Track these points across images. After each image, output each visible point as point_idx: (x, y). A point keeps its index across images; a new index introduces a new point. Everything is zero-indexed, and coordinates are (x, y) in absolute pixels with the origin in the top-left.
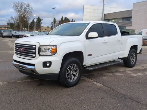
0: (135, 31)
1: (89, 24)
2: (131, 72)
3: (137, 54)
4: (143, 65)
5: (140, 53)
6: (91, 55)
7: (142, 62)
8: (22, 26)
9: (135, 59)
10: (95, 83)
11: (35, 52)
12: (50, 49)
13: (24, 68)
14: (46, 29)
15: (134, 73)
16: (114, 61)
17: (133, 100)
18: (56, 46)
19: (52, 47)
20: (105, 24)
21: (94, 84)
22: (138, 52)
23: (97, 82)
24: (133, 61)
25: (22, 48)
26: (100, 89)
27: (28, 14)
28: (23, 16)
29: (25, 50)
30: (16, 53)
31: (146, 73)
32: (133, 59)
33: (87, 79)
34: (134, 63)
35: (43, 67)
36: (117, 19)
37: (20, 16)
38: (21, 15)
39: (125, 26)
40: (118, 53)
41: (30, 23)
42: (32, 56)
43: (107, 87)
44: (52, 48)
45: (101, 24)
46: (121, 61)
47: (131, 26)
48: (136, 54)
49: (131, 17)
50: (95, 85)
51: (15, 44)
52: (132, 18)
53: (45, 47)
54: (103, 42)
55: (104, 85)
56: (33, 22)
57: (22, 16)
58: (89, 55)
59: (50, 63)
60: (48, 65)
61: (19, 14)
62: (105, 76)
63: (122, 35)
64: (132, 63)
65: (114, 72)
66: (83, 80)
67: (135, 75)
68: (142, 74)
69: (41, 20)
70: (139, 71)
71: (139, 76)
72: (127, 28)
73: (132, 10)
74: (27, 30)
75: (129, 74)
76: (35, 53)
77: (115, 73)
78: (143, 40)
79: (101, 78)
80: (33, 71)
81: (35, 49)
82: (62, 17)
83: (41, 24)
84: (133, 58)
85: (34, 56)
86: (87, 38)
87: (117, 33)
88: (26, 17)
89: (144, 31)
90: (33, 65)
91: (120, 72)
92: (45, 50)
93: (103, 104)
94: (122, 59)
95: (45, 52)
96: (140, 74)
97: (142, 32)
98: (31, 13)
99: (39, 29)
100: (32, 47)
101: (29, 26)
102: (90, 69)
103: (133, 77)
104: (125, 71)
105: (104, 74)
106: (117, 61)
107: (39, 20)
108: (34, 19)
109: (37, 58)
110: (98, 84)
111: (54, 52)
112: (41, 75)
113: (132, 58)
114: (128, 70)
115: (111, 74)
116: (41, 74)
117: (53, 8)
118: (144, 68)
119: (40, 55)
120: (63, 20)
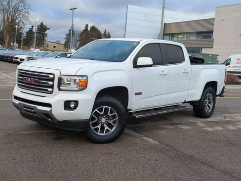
0: (218, 57)
1: (139, 43)
2: (204, 125)
3: (217, 96)
4: (225, 115)
5: (221, 95)
6: (140, 94)
7: (225, 110)
8: (8, 38)
9: (212, 104)
10: (146, 138)
11: (53, 85)
12: (77, 81)
13: (33, 109)
14: (54, 47)
15: (209, 127)
16: (177, 106)
17: (203, 163)
18: (87, 76)
19: (80, 78)
20: (164, 45)
21: (143, 140)
22: (218, 93)
23: (149, 137)
24: (209, 106)
25: (30, 78)
26: (153, 147)
27: (21, 16)
28: (12, 20)
29: (35, 81)
30: (19, 85)
31: (228, 127)
32: (209, 105)
33: (132, 132)
34: (210, 111)
35: (65, 109)
36: (187, 33)
37: (6, 19)
38: (8, 18)
39: (201, 48)
40: (185, 93)
41: (26, 33)
42: (47, 90)
43: (164, 144)
44: (79, 80)
45: (159, 44)
46: (189, 107)
47: (212, 48)
48: (215, 96)
49: (212, 32)
50: (146, 141)
51: (17, 71)
52: (214, 33)
53: (69, 78)
54: (161, 73)
55: (160, 142)
56: (30, 32)
57: (10, 20)
58: (136, 94)
59: (76, 102)
60: (72, 106)
61: (4, 17)
62: (161, 129)
63: (191, 64)
64: (206, 111)
65: (177, 124)
66: (126, 134)
67: (210, 129)
68: (221, 129)
69: (46, 29)
70: (217, 123)
71: (217, 130)
72: (204, 51)
73: (214, 19)
74: (19, 48)
75: (201, 127)
76: (52, 87)
77: (178, 126)
78: (227, 74)
79: (155, 132)
80: (48, 115)
81: (52, 80)
82: (87, 26)
83: (46, 36)
84: (210, 103)
85: (50, 91)
86: (135, 65)
87: (184, 60)
88: (17, 21)
89: (234, 58)
90: (49, 105)
91: (186, 124)
92: (68, 82)
93: (157, 167)
94: (191, 103)
95: (67, 86)
96: (219, 128)
97: (230, 59)
98: (27, 15)
99: (42, 47)
100: (48, 76)
101: (22, 39)
102: (138, 116)
103: (207, 133)
104: (194, 124)
105: (160, 126)
106: (182, 107)
107: (42, 29)
108: (32, 27)
109: (55, 95)
110: (150, 140)
111: (83, 86)
112: (59, 122)
113: (207, 102)
114: (200, 122)
115: (172, 127)
116: (60, 120)
117: (72, 8)
118: (226, 119)
119: (60, 90)
120: (88, 30)
